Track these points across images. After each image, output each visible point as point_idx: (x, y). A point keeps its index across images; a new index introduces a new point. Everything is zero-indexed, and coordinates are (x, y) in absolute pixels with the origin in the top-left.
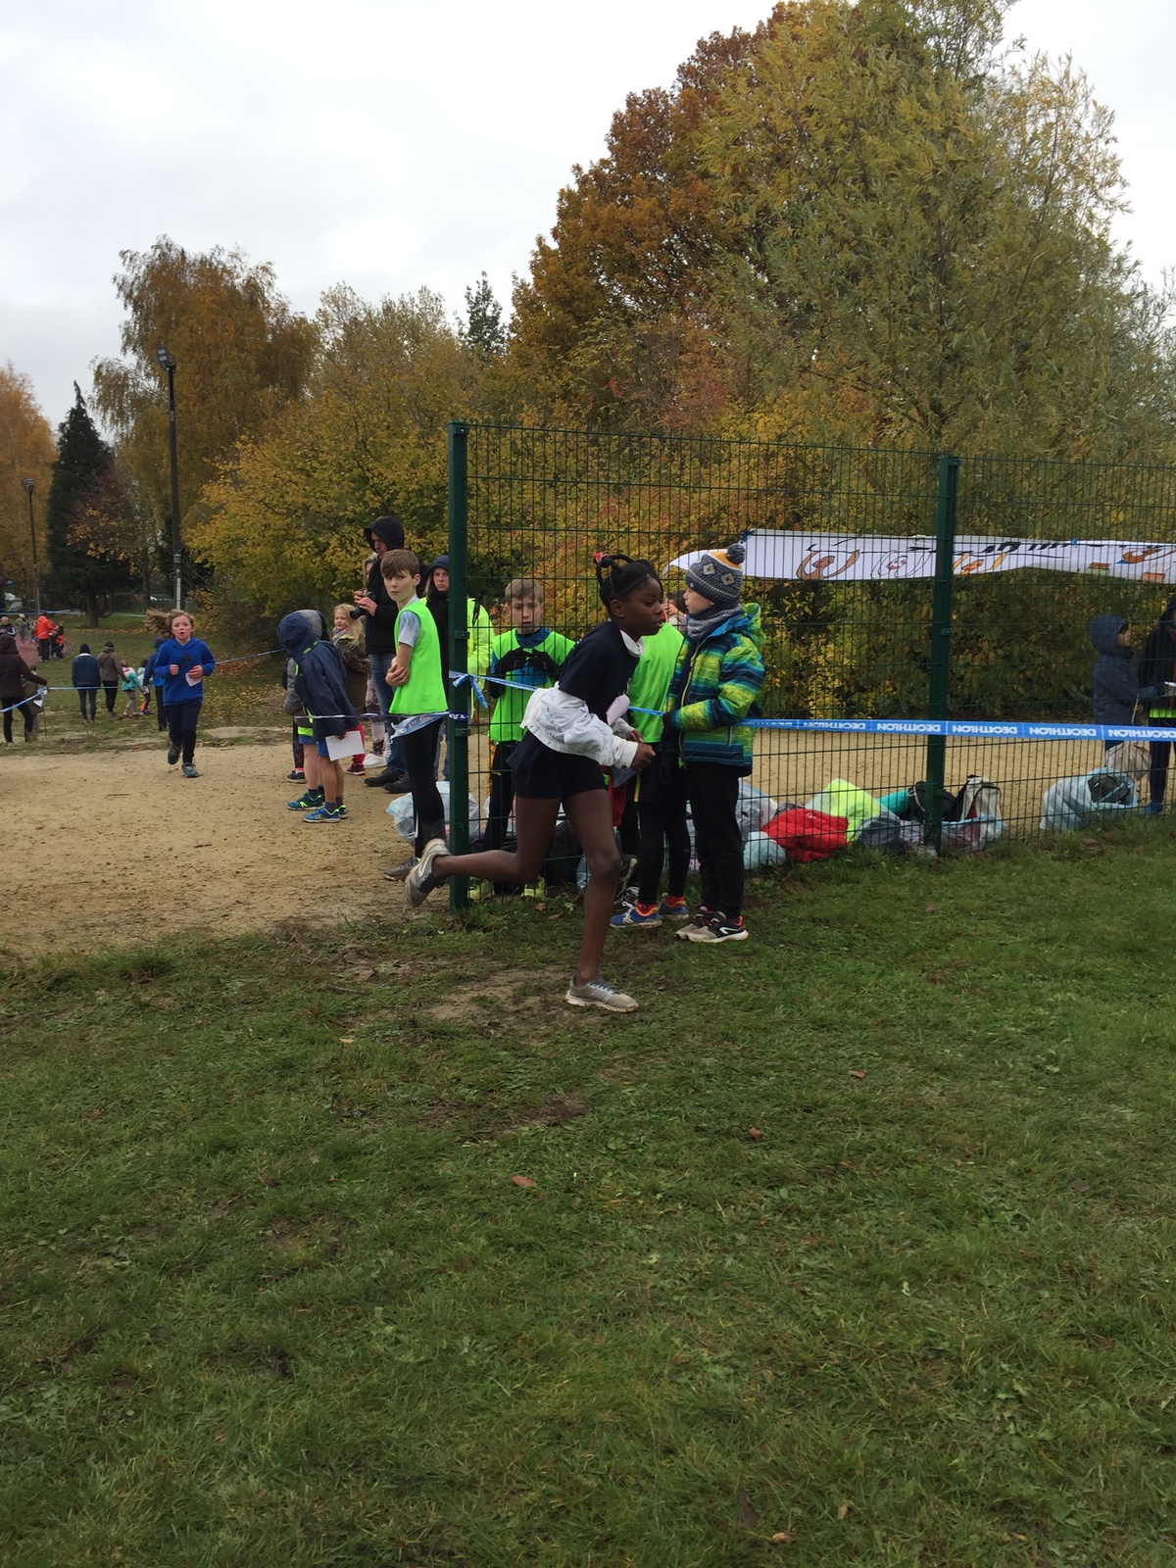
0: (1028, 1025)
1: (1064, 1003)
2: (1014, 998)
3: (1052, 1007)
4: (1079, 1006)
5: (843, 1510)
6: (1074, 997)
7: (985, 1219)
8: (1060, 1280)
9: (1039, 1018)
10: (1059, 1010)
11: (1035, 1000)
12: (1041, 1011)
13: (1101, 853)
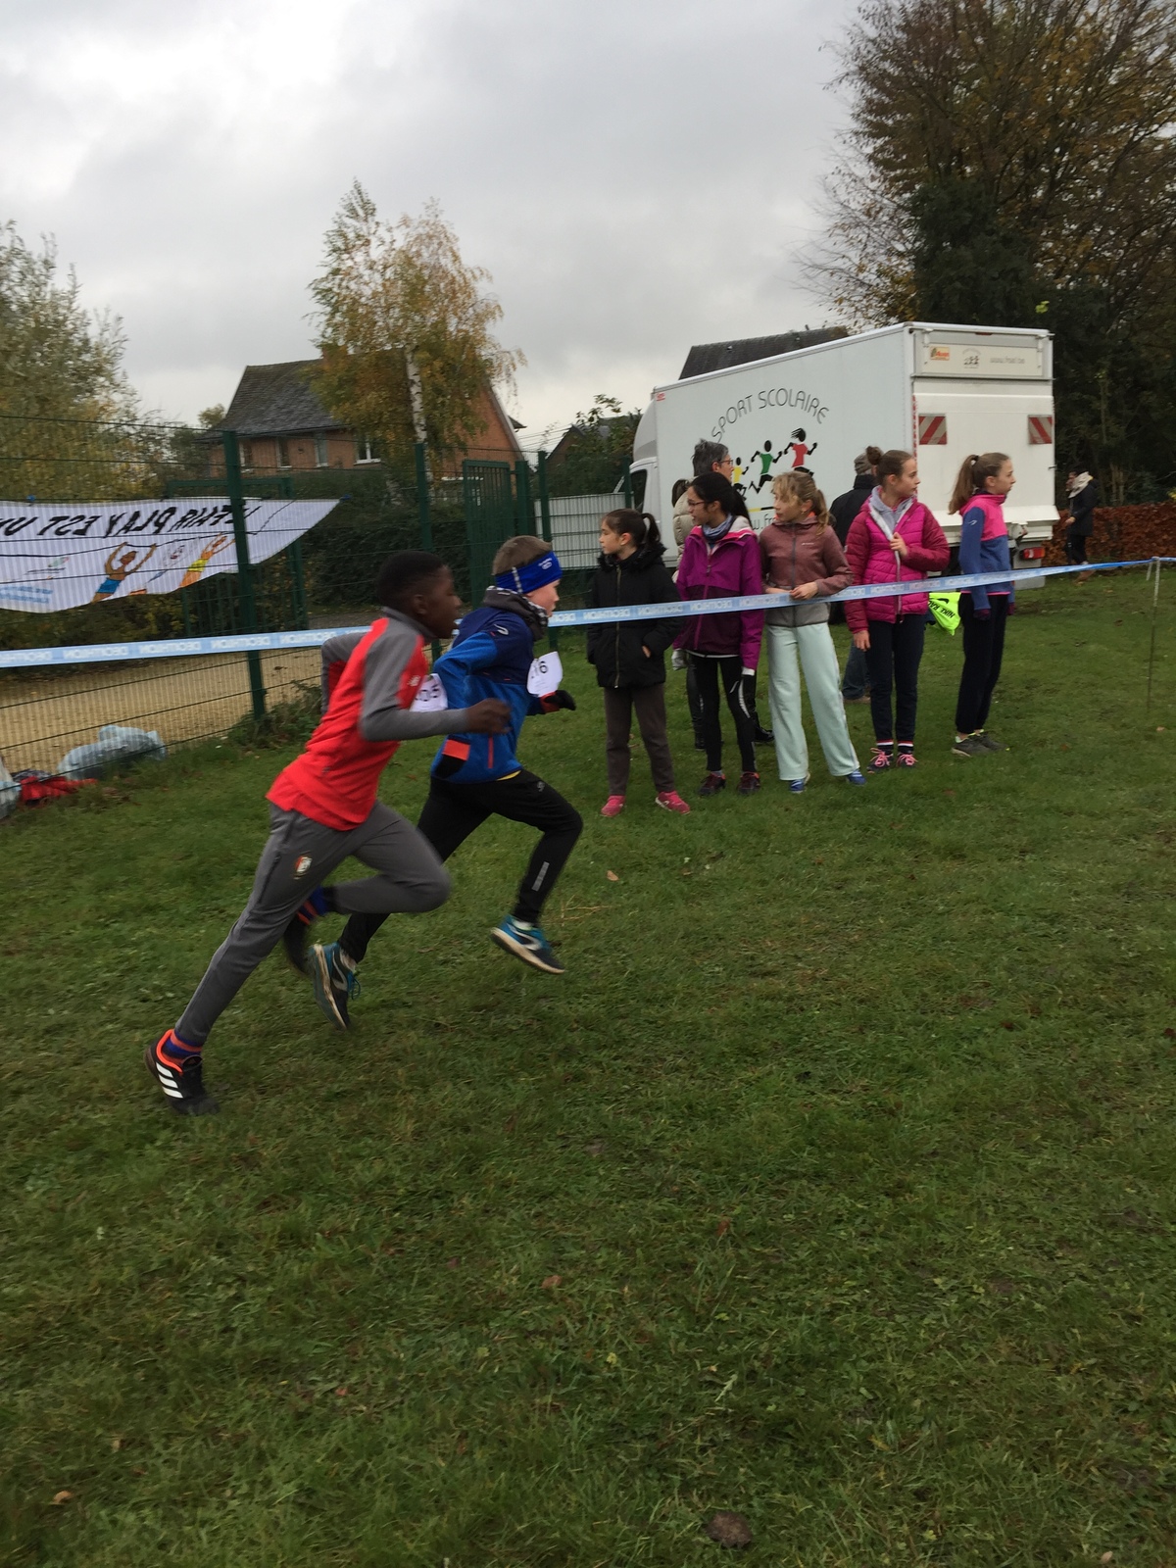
0: (122, 967)
1: (147, 939)
2: (99, 946)
3: (136, 944)
4: (164, 937)
5: (116, 1444)
6: (155, 931)
7: (148, 1146)
8: (234, 1170)
9: (128, 959)
10: (146, 945)
11: (120, 942)
12: (130, 952)
13: (126, 799)
